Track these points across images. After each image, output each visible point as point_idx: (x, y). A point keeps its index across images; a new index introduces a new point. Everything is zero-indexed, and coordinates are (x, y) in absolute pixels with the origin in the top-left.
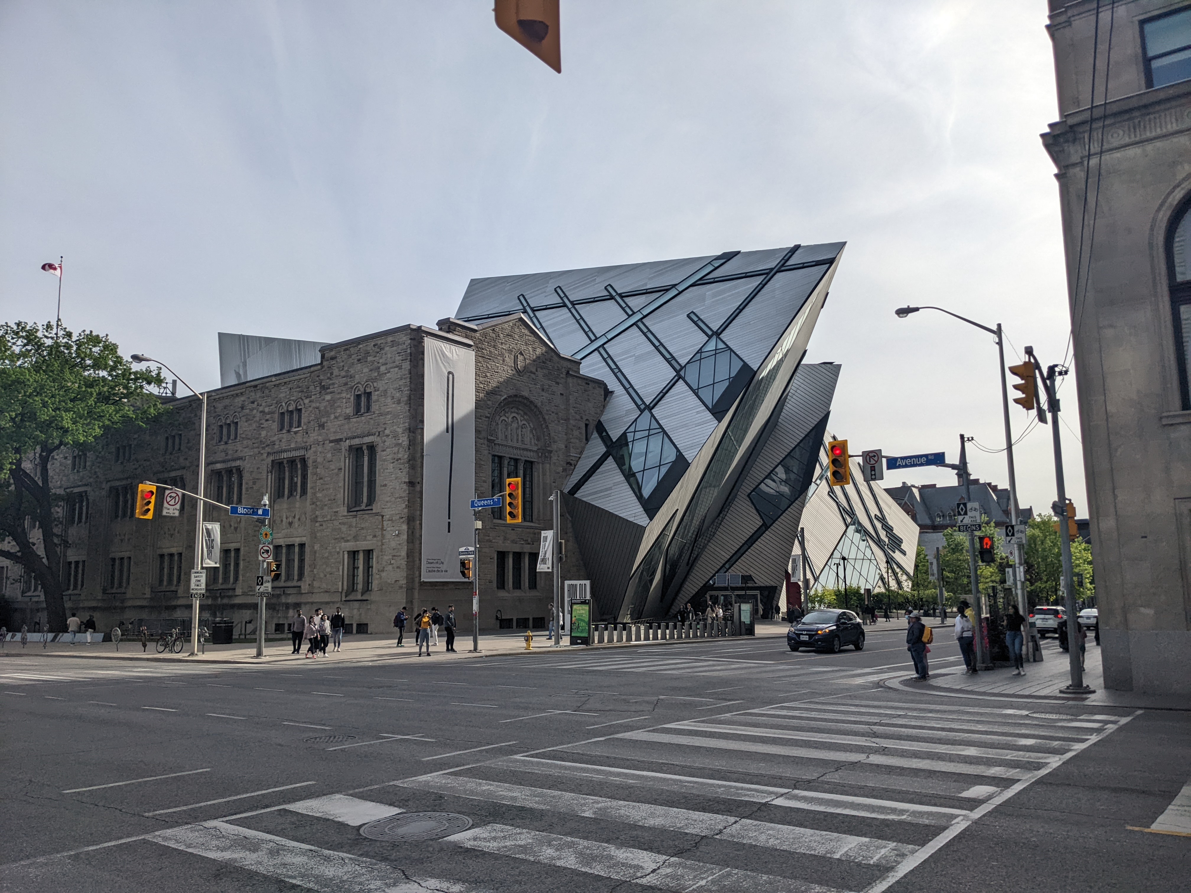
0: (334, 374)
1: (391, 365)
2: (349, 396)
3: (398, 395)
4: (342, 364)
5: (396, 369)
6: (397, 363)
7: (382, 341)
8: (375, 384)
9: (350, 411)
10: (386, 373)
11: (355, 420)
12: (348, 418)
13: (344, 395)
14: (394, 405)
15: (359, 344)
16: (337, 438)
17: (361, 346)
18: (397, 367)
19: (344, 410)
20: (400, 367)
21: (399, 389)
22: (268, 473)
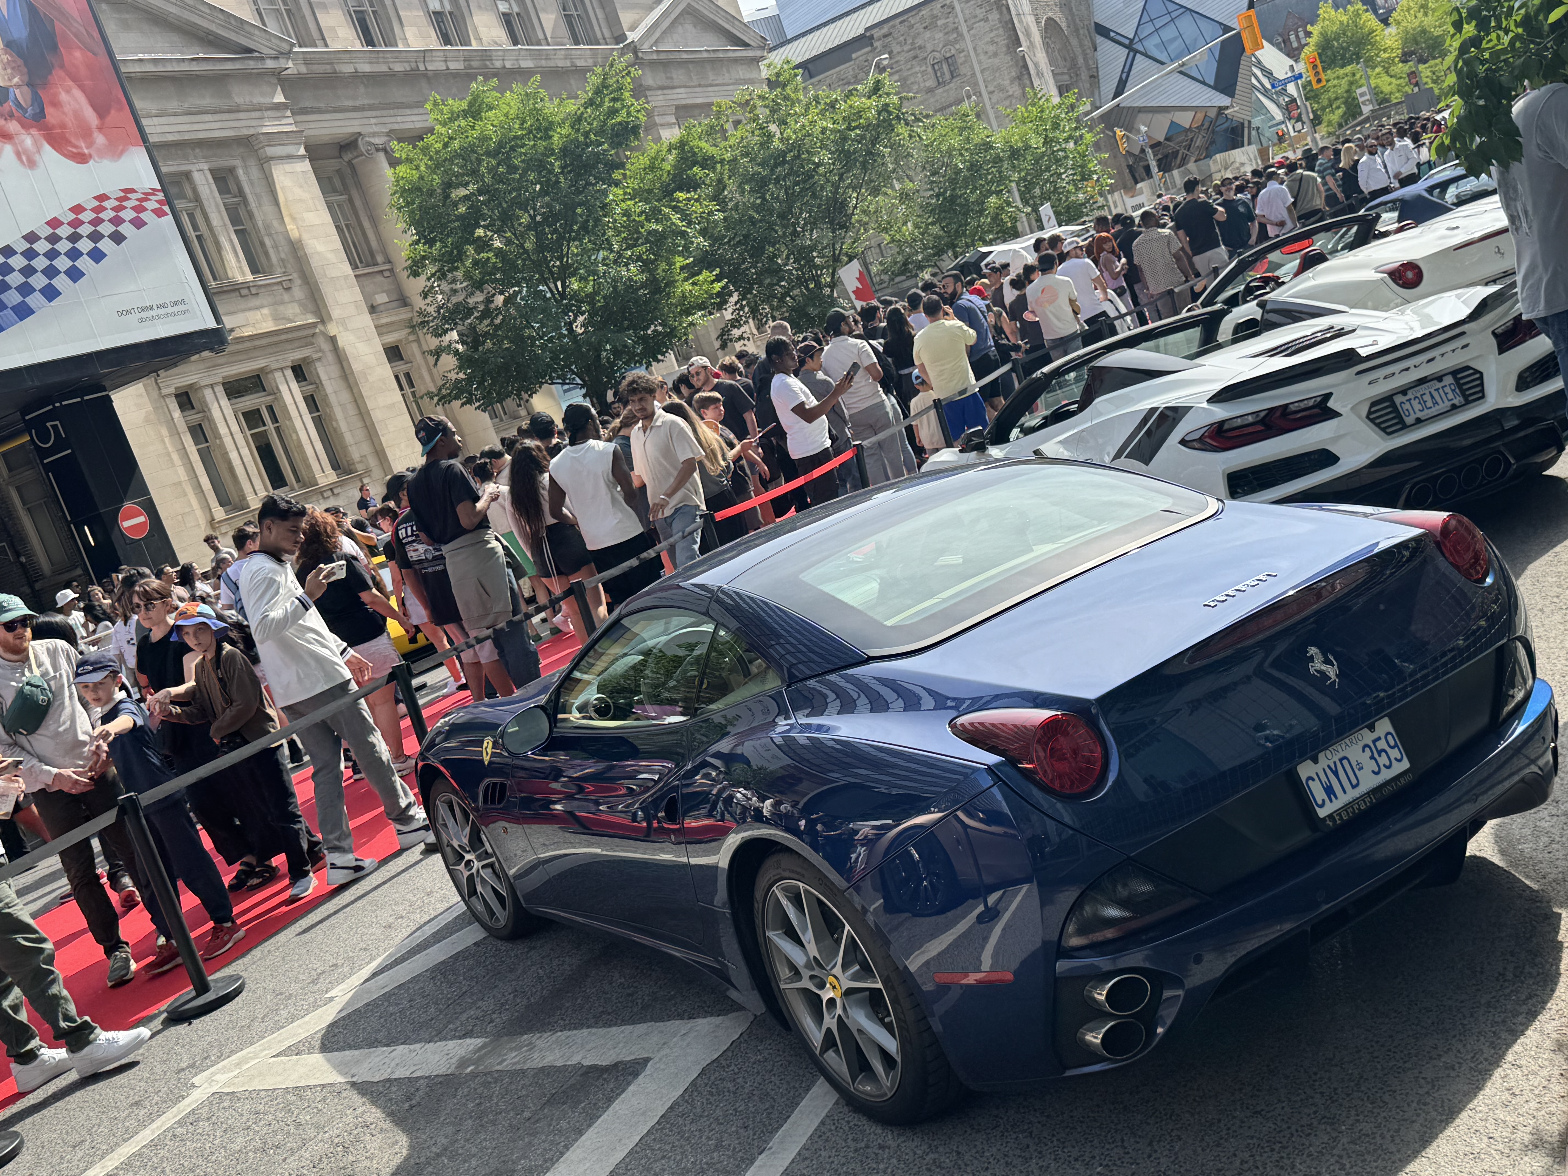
0: (895, 52)
1: (973, 21)
2: (924, 68)
3: (991, 48)
4: (902, 38)
5: (982, 23)
6: (981, 16)
8: (957, 46)
9: (931, 83)
11: (941, 90)
12: (930, 90)
13: (917, 69)
14: (990, 61)
17: (923, 12)
18: (981, 20)
19: (922, 85)
20: (986, 20)
21: (992, 42)
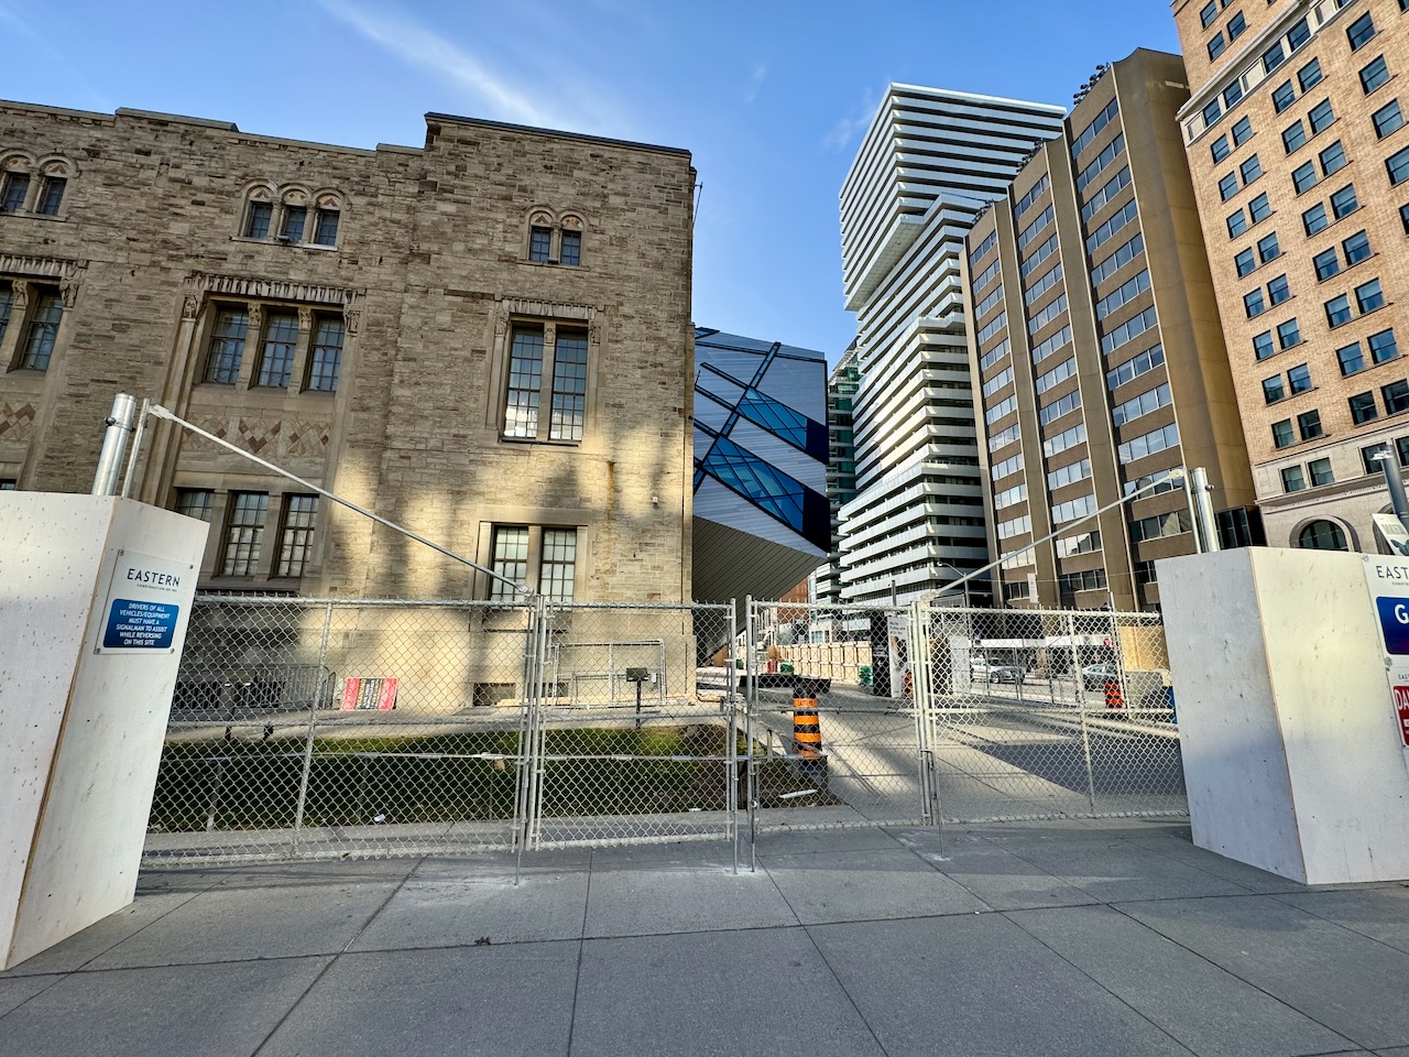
0: (470, 171)
1: (639, 201)
2: (515, 221)
3: (655, 253)
4: (495, 160)
5: (654, 212)
7: (616, 155)
8: (595, 222)
9: (514, 248)
10: (622, 210)
11: (529, 268)
12: (510, 260)
13: (500, 216)
14: (645, 269)
15: (550, 140)
16: (472, 289)
17: (556, 146)
18: (656, 208)
19: (497, 245)
21: (660, 245)
22: (184, 314)
